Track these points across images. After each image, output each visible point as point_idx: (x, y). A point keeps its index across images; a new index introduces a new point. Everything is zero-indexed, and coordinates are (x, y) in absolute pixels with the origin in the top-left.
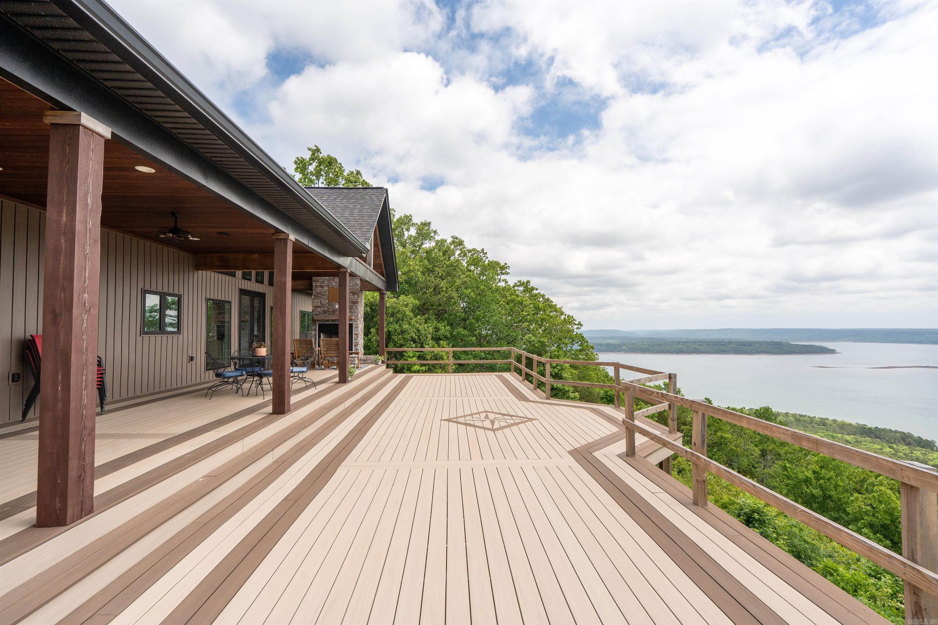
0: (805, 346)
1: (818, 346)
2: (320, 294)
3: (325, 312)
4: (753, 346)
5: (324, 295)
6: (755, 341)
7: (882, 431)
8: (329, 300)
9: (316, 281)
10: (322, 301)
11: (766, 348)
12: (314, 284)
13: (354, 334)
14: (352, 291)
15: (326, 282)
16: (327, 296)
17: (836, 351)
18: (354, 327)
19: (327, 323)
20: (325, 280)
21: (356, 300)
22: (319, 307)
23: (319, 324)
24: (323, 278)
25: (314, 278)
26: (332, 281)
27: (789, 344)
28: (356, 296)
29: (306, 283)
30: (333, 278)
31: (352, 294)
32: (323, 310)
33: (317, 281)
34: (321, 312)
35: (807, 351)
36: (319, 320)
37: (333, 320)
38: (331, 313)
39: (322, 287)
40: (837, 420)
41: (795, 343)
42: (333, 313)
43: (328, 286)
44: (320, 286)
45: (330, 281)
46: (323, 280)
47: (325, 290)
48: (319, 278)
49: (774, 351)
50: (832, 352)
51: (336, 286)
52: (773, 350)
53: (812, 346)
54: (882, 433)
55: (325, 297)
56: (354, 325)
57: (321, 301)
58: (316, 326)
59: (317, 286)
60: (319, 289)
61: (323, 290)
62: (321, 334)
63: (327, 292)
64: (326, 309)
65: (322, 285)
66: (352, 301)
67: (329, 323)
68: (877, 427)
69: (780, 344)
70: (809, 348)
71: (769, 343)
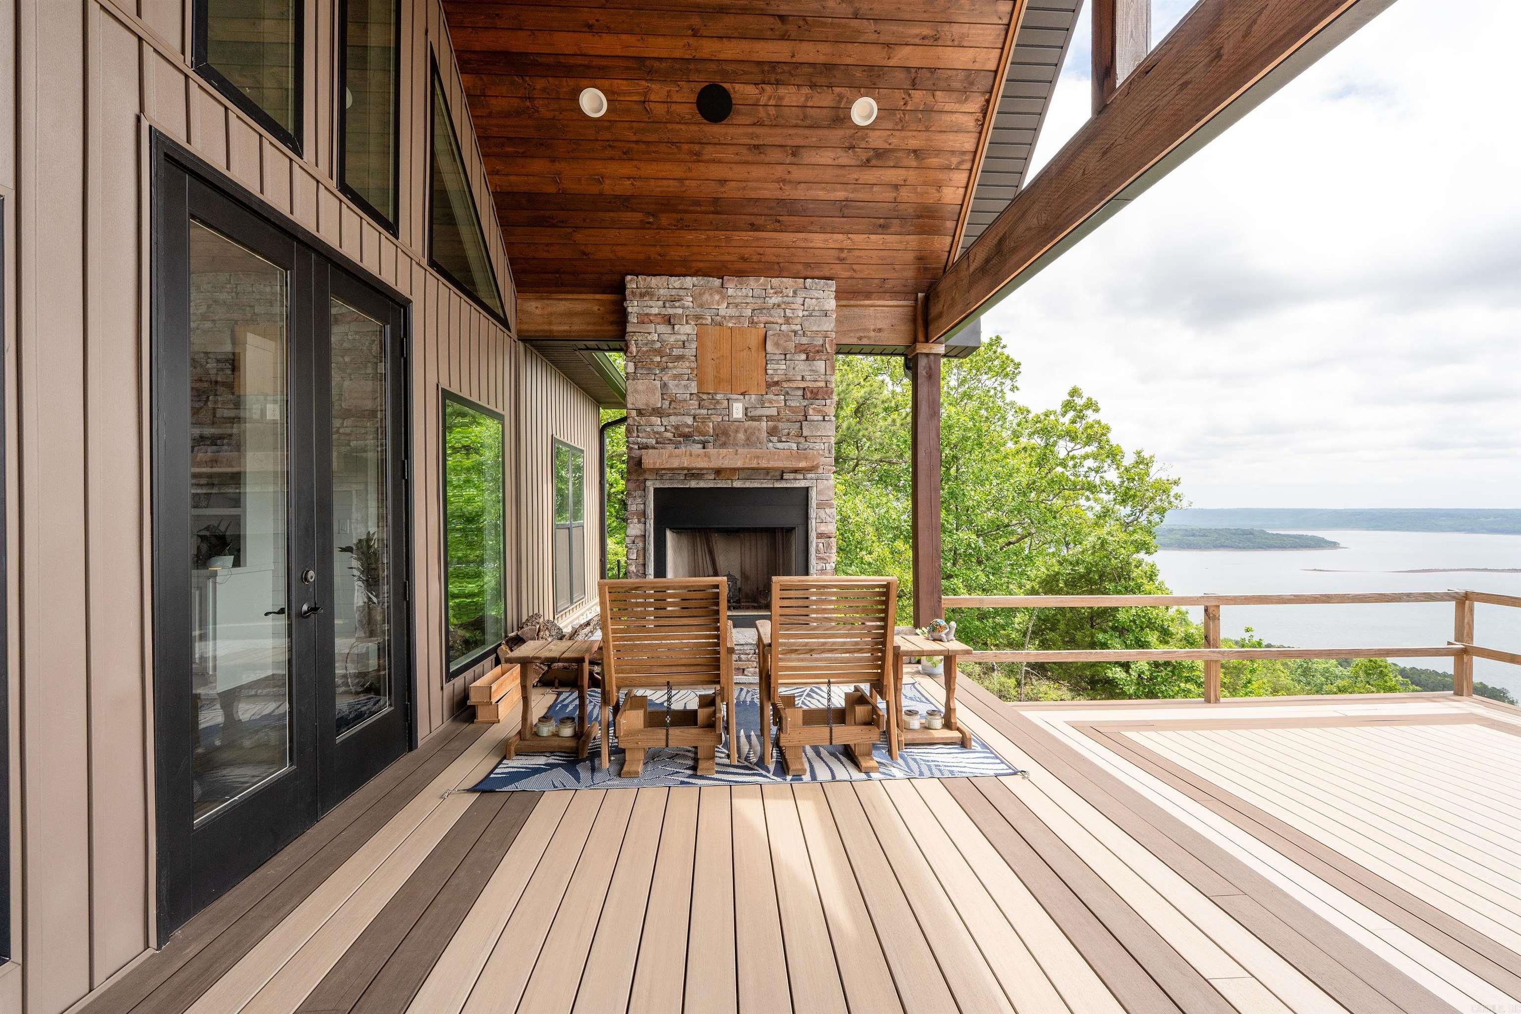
0: (1289, 536)
1: (1311, 536)
2: (659, 352)
3: (684, 436)
4: (1207, 536)
5: (681, 358)
7: (1422, 673)
8: (700, 384)
9: (642, 295)
10: (671, 384)
11: (1228, 539)
12: (633, 308)
13: (813, 535)
14: (804, 340)
15: (688, 301)
16: (694, 365)
17: (1339, 544)
18: (813, 503)
19: (693, 484)
20: (682, 293)
21: (822, 384)
22: (658, 412)
23: (656, 490)
24: (675, 282)
25: (632, 283)
26: (717, 297)
27: (1265, 533)
28: (820, 365)
29: (596, 308)
30: (717, 282)
31: (804, 356)
32: (677, 427)
33: (647, 293)
34: (669, 435)
35: (1293, 545)
36: (658, 472)
37: (718, 472)
38: (711, 439)
39: (669, 320)
41: (1275, 532)
42: (723, 439)
43: (698, 317)
44: (659, 320)
45: (706, 297)
46: (674, 292)
47: (684, 338)
48: (654, 281)
49: (1240, 545)
51: (731, 317)
53: (1300, 537)
54: (1423, 676)
55: (683, 368)
56: (813, 494)
57: (664, 386)
58: (645, 497)
59: (645, 319)
60: (656, 332)
61: (672, 339)
62: (669, 534)
63: (694, 345)
64: (689, 420)
65: (671, 311)
66: (803, 385)
67: (702, 484)
68: (1414, 668)
69: (1251, 533)
70: (1297, 540)
71: (1234, 531)
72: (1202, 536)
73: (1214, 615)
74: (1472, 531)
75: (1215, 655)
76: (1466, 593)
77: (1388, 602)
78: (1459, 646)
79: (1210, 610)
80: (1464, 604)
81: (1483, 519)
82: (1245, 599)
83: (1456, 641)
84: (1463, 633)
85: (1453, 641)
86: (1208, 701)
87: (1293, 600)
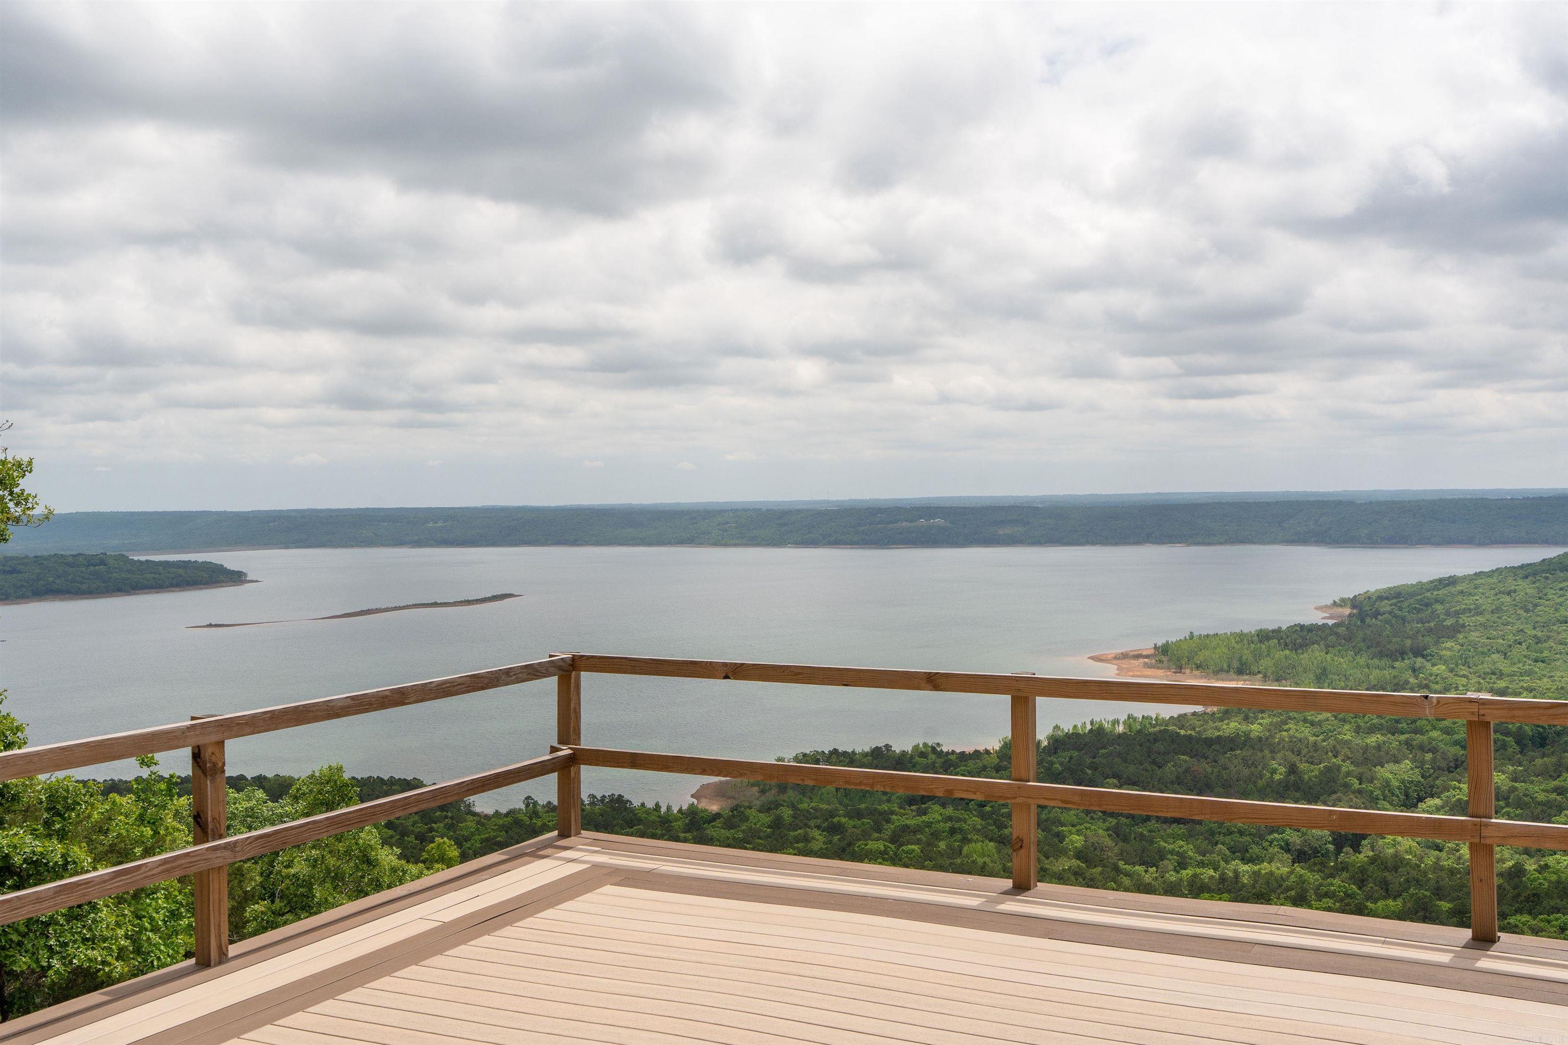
0: (167, 564)
1: (202, 562)
4: (19, 572)
6: (27, 557)
11: (59, 577)
17: (245, 575)
27: (125, 560)
35: (174, 582)
40: (265, 777)
41: (143, 558)
49: (84, 587)
50: (236, 578)
52: (82, 583)
69: (102, 562)
70: (181, 571)
71: (70, 559)
72: (11, 572)
73: (215, 765)
74: (418, 543)
75: (219, 853)
76: (574, 659)
77: (483, 688)
78: (566, 751)
79: (207, 754)
80: (569, 677)
81: (431, 525)
82: (271, 718)
83: (559, 743)
84: (569, 728)
85: (556, 745)
86: (204, 963)
87: (349, 707)
